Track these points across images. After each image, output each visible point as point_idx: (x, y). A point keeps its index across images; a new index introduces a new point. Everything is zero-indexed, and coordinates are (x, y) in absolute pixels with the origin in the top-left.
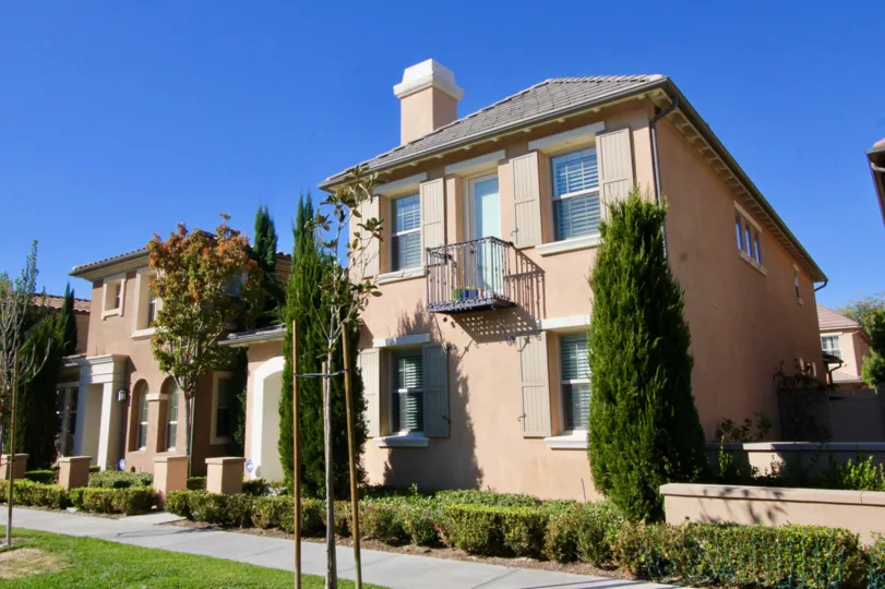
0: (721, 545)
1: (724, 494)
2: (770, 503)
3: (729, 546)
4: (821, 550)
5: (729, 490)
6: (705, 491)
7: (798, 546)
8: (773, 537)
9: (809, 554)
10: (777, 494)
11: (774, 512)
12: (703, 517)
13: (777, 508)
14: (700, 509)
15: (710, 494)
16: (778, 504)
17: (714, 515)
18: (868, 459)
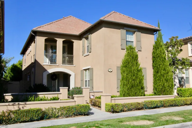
0: (18, 114)
1: (13, 104)
2: (23, 105)
3: (20, 114)
4: (38, 112)
5: (14, 103)
6: (9, 104)
7: (34, 112)
8: (30, 111)
9: (36, 113)
10: (25, 103)
11: (24, 107)
12: (7, 110)
13: (25, 106)
14: (7, 108)
15: (10, 105)
16: (25, 105)
17: (10, 109)
18: (33, 96)
